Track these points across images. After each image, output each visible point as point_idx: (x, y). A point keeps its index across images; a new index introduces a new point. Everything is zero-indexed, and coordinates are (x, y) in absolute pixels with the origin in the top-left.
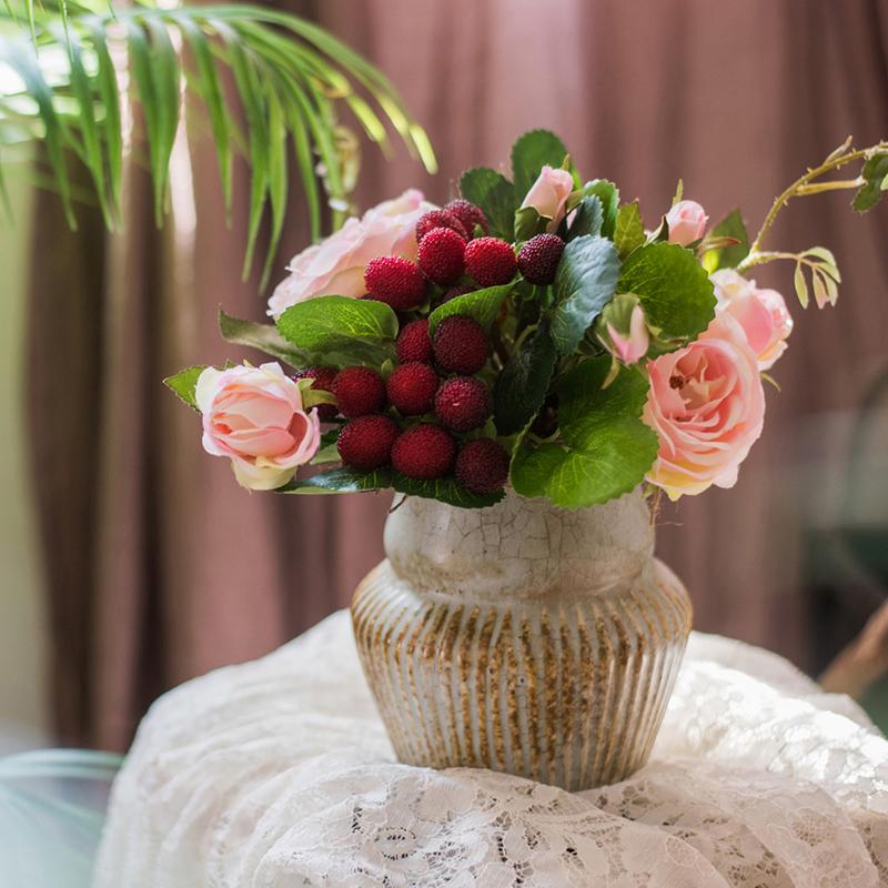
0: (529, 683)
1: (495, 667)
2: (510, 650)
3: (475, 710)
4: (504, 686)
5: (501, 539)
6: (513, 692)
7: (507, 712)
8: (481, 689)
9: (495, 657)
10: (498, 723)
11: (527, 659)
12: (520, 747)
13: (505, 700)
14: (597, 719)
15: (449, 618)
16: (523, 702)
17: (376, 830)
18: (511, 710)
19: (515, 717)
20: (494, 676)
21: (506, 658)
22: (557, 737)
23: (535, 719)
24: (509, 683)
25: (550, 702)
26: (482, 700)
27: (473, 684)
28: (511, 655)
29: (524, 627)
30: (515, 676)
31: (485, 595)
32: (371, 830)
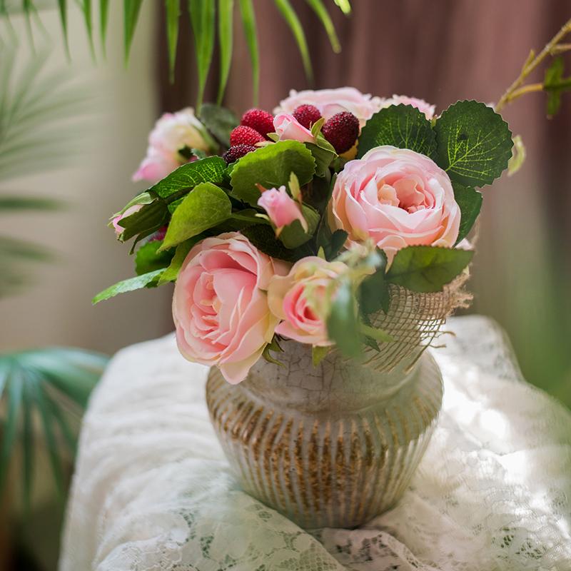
0: (298, 472)
1: (275, 458)
2: (286, 449)
3: (264, 477)
4: (281, 470)
5: (290, 372)
6: (288, 475)
7: (284, 484)
8: (267, 467)
9: (275, 452)
10: (279, 487)
11: (297, 458)
12: (295, 502)
13: (283, 478)
14: (350, 493)
15: (252, 414)
16: (295, 480)
17: (172, 565)
18: (287, 483)
19: (290, 487)
20: (275, 463)
21: (283, 454)
22: (321, 500)
23: (304, 490)
24: (285, 469)
25: (313, 483)
26: (268, 474)
27: (262, 464)
28: (287, 453)
29: (299, 434)
30: (288, 467)
31: (278, 404)
32: (168, 565)
